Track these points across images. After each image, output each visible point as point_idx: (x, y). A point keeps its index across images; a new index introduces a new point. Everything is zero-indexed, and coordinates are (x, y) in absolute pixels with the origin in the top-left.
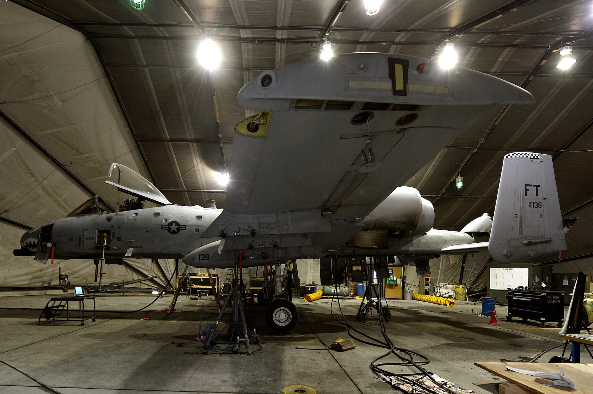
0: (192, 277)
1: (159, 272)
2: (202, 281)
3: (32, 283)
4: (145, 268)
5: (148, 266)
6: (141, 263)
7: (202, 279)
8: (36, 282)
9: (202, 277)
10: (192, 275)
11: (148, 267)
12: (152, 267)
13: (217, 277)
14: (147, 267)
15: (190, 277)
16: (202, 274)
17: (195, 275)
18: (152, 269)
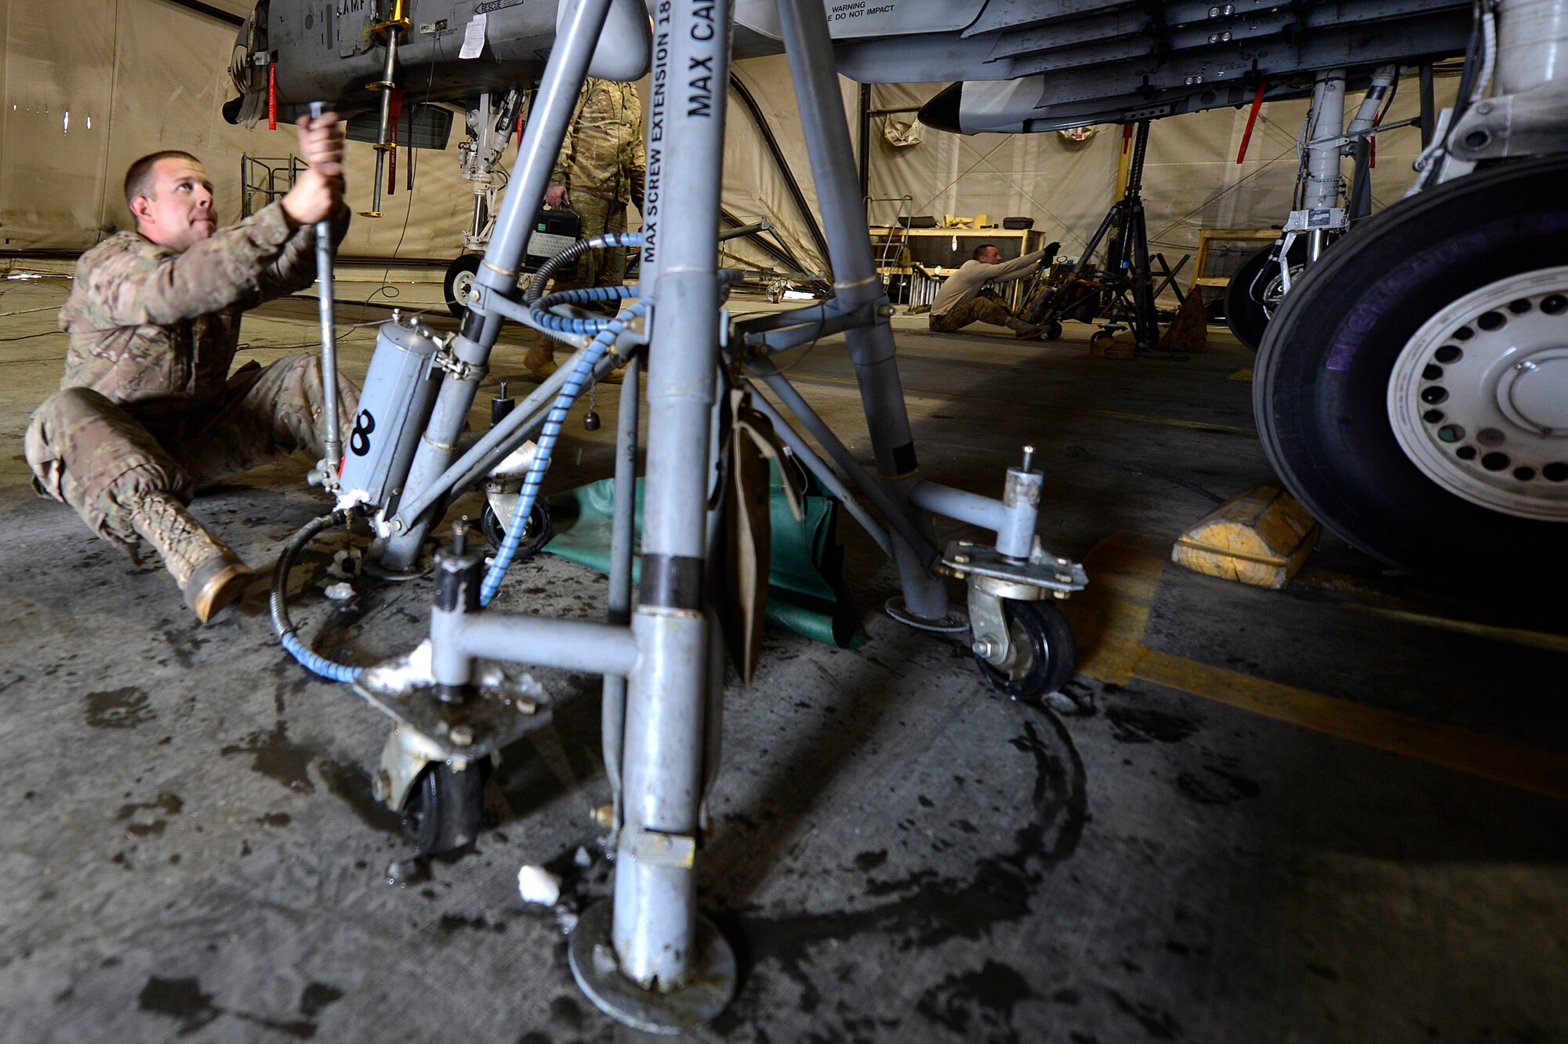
0: (913, 232)
1: (796, 222)
2: (955, 247)
3: (436, 249)
4: (752, 209)
5: (760, 199)
6: (739, 190)
7: (954, 240)
8: (444, 247)
9: (955, 233)
10: (913, 227)
11: (763, 206)
12: (776, 202)
13: (1026, 231)
14: (758, 202)
15: (904, 232)
16: (958, 220)
17: (929, 223)
18: (775, 210)
